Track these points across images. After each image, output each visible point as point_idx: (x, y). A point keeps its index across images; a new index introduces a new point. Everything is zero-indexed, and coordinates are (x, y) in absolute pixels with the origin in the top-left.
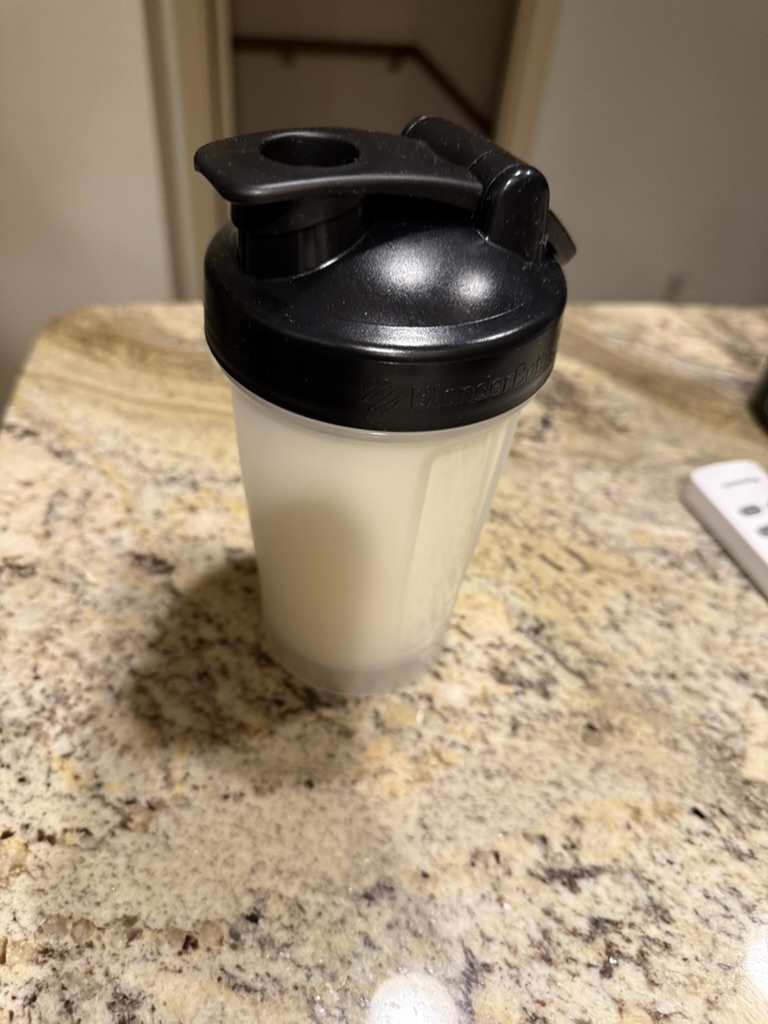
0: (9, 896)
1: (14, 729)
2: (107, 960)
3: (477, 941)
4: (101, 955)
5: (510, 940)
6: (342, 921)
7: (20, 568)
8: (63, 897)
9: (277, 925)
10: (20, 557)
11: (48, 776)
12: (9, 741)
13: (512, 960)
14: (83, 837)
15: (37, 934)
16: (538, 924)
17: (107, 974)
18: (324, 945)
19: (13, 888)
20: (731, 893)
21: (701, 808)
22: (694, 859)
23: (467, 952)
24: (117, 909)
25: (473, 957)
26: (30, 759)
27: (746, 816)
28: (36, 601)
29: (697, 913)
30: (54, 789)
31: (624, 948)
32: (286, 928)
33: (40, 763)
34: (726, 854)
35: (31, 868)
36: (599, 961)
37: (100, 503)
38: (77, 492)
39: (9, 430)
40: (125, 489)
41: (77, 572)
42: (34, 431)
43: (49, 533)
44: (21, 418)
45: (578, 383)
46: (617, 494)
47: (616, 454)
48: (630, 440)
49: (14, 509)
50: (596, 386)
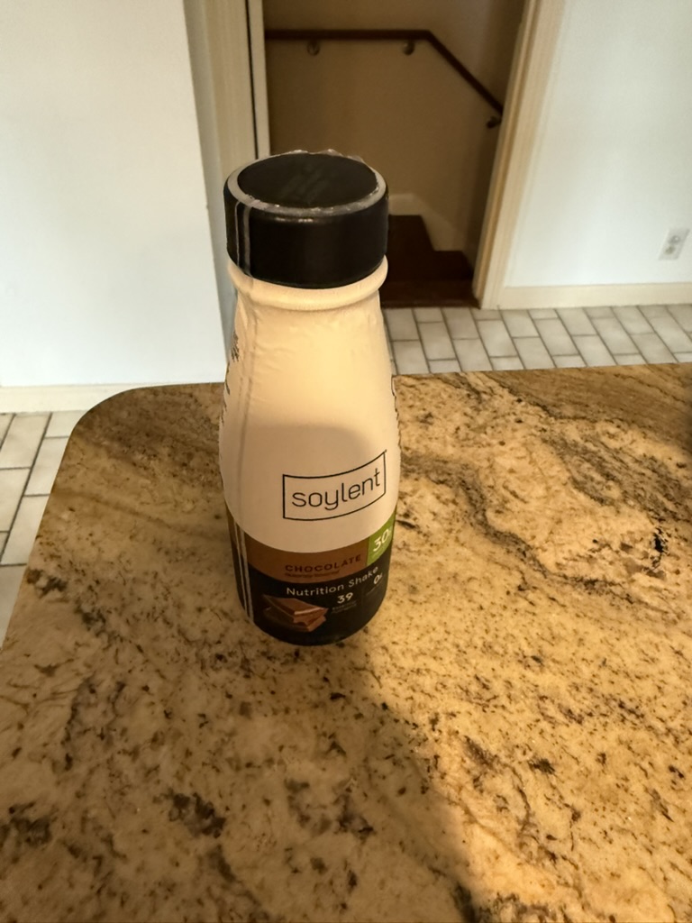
7: (31, 826)
10: (31, 805)
28: (47, 891)
37: (133, 703)
38: (106, 684)
39: (30, 581)
40: (163, 677)
41: (102, 834)
42: (60, 581)
43: (69, 759)
44: (45, 561)
49: (28, 715)
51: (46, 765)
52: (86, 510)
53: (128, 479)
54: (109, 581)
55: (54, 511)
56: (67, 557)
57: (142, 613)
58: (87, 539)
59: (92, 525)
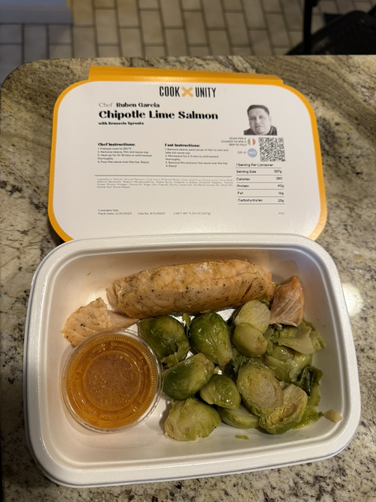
3: (269, 489)
5: (282, 487)
6: (215, 485)
9: (189, 489)
13: (282, 496)
16: (294, 480)
18: (209, 496)
21: (365, 421)
22: (359, 446)
23: (265, 494)
24: (122, 488)
25: (267, 496)
29: (356, 471)
31: (326, 488)
32: (193, 490)
36: (316, 494)
39: (2, 187)
42: (18, 187)
44: (7, 176)
45: (338, 131)
46: (351, 226)
47: (354, 194)
48: (362, 182)
49: (21, 253)
50: (348, 134)
52: (22, 146)
53: (41, 126)
54: (44, 187)
55: (4, 146)
56: (20, 173)
58: (27, 163)
59: (27, 155)
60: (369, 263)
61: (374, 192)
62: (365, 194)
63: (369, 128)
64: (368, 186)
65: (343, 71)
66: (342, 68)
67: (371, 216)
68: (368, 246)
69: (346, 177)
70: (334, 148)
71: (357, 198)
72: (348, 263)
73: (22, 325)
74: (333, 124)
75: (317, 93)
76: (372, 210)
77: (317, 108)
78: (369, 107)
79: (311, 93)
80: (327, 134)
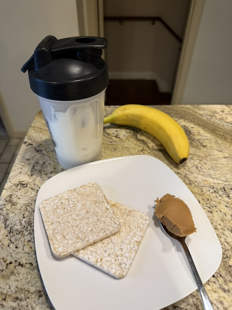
0: (9, 281)
1: (16, 232)
2: (32, 303)
4: (31, 301)
7: (23, 185)
8: (23, 283)
10: (23, 181)
11: (23, 247)
12: (14, 236)
14: (30, 266)
15: (15, 293)
17: (32, 307)
19: (10, 279)
20: (220, 303)
24: (37, 288)
26: (19, 242)
27: (228, 278)
28: (26, 195)
30: (24, 251)
33: (22, 243)
34: (220, 290)
35: (16, 273)
37: (47, 166)
38: (41, 162)
39: (24, 143)
40: (54, 162)
41: (38, 187)
42: (31, 144)
43: (32, 175)
44: (28, 140)
45: (193, 130)
46: (201, 167)
47: (202, 154)
48: (207, 150)
49: (23, 167)
50: (198, 131)
51: (27, 175)
52: (39, 131)
54: (43, 144)
55: (31, 130)
56: (34, 139)
57: (50, 151)
58: (38, 136)
59: (40, 133)
60: (212, 185)
61: (214, 154)
62: (209, 154)
63: (210, 129)
64: (211, 152)
65: (196, 110)
66: (195, 109)
67: (213, 164)
68: (211, 177)
69: (197, 147)
70: (190, 137)
71: (204, 156)
72: (199, 184)
73: (12, 195)
74: (190, 128)
75: (182, 117)
76: (213, 161)
77: (181, 122)
78: (210, 122)
79: (178, 117)
80: (186, 131)
